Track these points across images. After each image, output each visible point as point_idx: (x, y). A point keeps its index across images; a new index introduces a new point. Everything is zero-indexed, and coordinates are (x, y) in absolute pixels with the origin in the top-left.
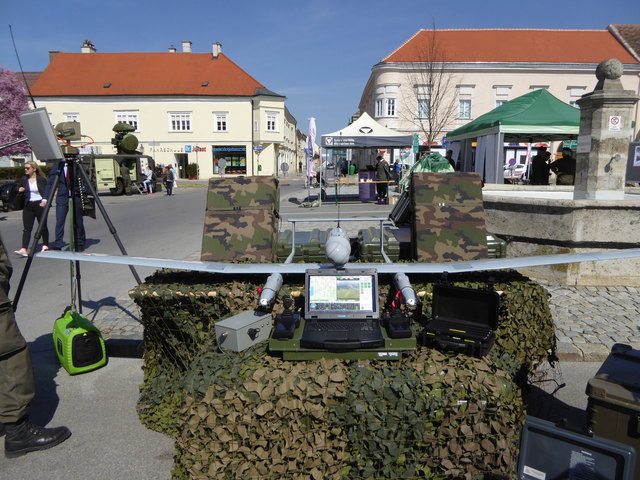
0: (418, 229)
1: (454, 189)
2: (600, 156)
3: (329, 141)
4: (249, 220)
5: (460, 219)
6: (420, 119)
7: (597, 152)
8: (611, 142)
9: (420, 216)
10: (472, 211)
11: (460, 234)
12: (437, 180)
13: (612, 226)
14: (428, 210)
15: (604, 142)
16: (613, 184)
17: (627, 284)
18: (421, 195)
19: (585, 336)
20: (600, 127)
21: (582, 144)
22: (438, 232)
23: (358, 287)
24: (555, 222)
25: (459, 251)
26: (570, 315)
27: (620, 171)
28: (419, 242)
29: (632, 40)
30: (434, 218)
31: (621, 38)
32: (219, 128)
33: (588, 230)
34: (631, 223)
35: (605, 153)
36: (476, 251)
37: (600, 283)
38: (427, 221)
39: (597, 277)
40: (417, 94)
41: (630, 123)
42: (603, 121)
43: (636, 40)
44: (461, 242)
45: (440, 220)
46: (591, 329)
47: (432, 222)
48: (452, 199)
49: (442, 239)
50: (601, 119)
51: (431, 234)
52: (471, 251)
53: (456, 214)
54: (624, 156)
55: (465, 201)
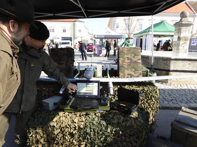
0: (120, 66)
1: (132, 53)
2: (180, 42)
3: (96, 36)
4: (64, 62)
5: (133, 63)
6: (126, 30)
7: (180, 41)
8: (184, 38)
9: (120, 61)
10: (137, 60)
11: (133, 67)
12: (127, 50)
13: (183, 65)
14: (123, 59)
15: (182, 38)
16: (184, 51)
17: (187, 83)
18: (121, 54)
19: (172, 101)
20: (181, 33)
21: (175, 38)
22: (126, 66)
23: (93, 87)
24: (165, 64)
25: (132, 73)
26: (168, 94)
27: (187, 47)
28: (120, 70)
29: (193, 6)
30: (125, 62)
31: (189, 5)
32: (63, 32)
33: (175, 66)
34: (189, 64)
35: (182, 41)
36: (138, 73)
37: (178, 83)
38: (122, 63)
39: (177, 81)
40: (125, 22)
41: (190, 32)
42: (182, 31)
43: (194, 6)
44: (133, 70)
45: (127, 63)
46: (174, 99)
47: (124, 63)
48: (131, 56)
49: (127, 69)
50: (181, 30)
51: (124, 67)
52: (137, 73)
53: (132, 61)
54: (188, 42)
55: (135, 57)
